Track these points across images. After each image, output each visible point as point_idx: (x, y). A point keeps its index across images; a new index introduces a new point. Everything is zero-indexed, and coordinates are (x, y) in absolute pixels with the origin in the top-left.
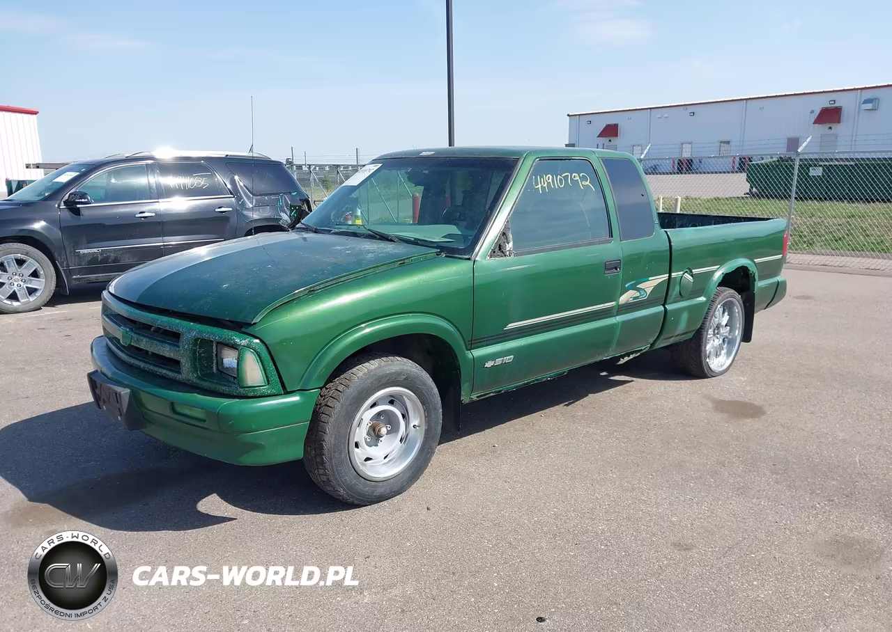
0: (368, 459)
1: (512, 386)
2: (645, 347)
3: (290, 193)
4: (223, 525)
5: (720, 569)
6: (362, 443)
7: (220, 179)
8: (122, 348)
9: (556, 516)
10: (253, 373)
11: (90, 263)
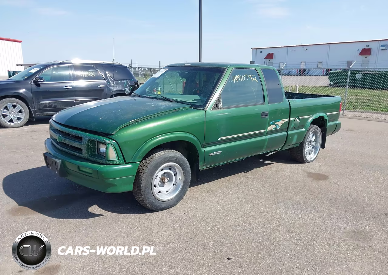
0: (159, 192)
1: (221, 164)
2: (279, 149)
3: (130, 80)
4: (99, 217)
5: (305, 241)
6: (157, 185)
7: (100, 73)
8: (58, 143)
9: (238, 218)
10: (112, 155)
11: (44, 107)
